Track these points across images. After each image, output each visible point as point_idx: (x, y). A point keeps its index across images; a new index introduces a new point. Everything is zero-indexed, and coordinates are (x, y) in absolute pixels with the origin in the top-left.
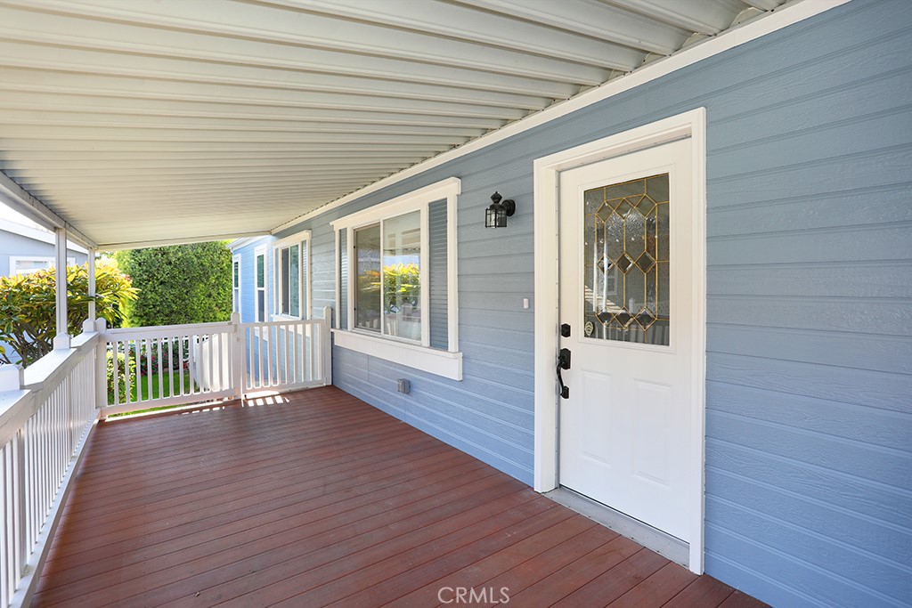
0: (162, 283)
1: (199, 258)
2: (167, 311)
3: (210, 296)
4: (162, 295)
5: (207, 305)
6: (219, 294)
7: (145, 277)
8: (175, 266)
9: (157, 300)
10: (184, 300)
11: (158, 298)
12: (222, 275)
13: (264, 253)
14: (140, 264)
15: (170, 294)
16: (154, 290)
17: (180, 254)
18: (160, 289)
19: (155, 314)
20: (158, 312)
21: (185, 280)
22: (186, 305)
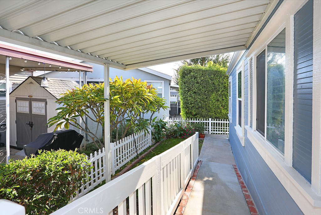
0: (195, 92)
1: (212, 80)
2: (197, 107)
3: (218, 100)
4: (195, 99)
5: (217, 105)
6: (223, 100)
7: (186, 89)
8: (200, 84)
9: (192, 101)
10: (205, 102)
11: (193, 100)
12: (225, 90)
13: (242, 69)
14: (185, 83)
15: (198, 98)
16: (191, 96)
17: (202, 78)
18: (193, 95)
19: (192, 108)
20: (193, 107)
21: (205, 91)
22: (206, 104)
